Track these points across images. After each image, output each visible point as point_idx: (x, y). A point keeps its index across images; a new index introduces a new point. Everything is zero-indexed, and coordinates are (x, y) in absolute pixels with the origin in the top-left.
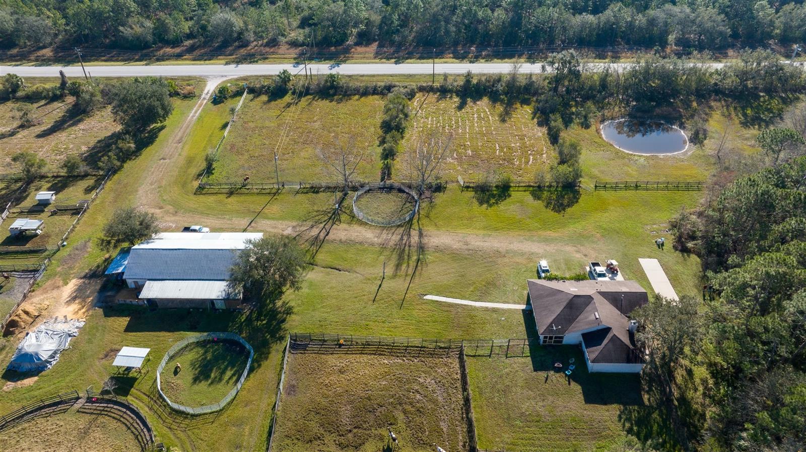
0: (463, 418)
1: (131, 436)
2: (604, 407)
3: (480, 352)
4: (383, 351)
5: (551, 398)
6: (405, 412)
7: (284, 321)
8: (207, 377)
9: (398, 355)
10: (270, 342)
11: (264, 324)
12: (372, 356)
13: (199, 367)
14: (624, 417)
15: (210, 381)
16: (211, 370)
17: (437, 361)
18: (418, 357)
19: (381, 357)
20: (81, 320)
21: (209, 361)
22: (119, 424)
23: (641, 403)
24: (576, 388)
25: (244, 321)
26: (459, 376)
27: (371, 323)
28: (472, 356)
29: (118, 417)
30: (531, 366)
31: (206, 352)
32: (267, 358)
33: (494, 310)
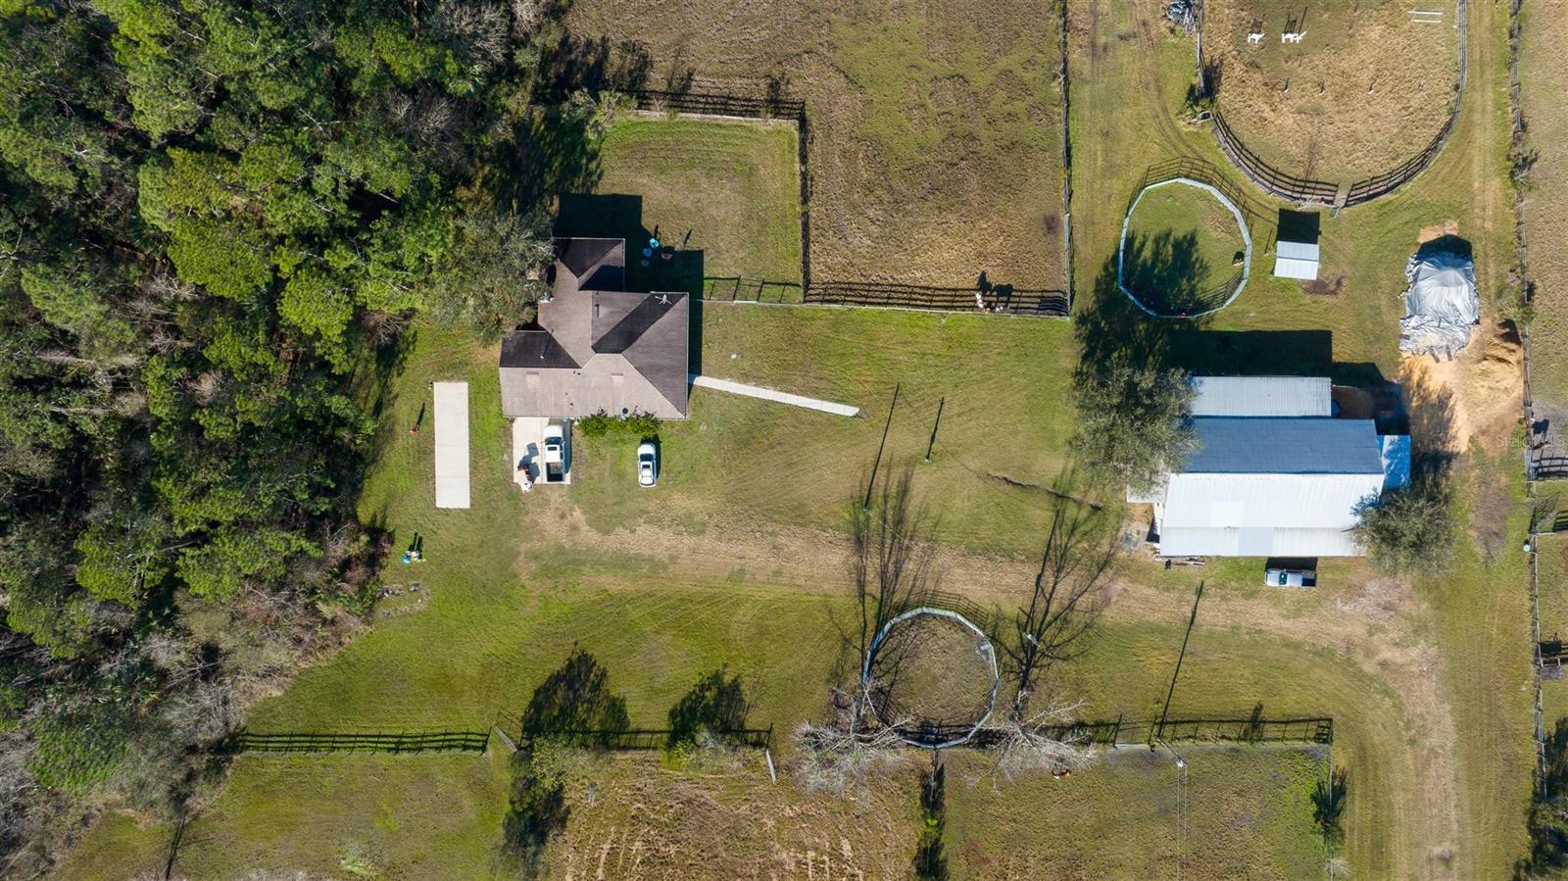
0: (812, 179)
1: (1250, 147)
2: (617, 191)
3: (777, 290)
4: (923, 294)
5: (688, 204)
6: (891, 190)
7: (1085, 358)
8: (1177, 245)
9: (900, 289)
10: (1098, 314)
11: (1115, 350)
12: (938, 285)
13: (1194, 264)
14: (595, 178)
15: (1171, 239)
16: (1175, 257)
17: (842, 278)
18: (870, 285)
19: (926, 284)
20: (1409, 354)
21: (1182, 276)
22: (1273, 166)
23: (565, 198)
24: (648, 222)
25: (1148, 356)
26: (813, 247)
27: (944, 351)
28: (790, 284)
29: (1278, 176)
30: (706, 259)
31: (1192, 292)
32: (1098, 282)
33: (744, 378)
